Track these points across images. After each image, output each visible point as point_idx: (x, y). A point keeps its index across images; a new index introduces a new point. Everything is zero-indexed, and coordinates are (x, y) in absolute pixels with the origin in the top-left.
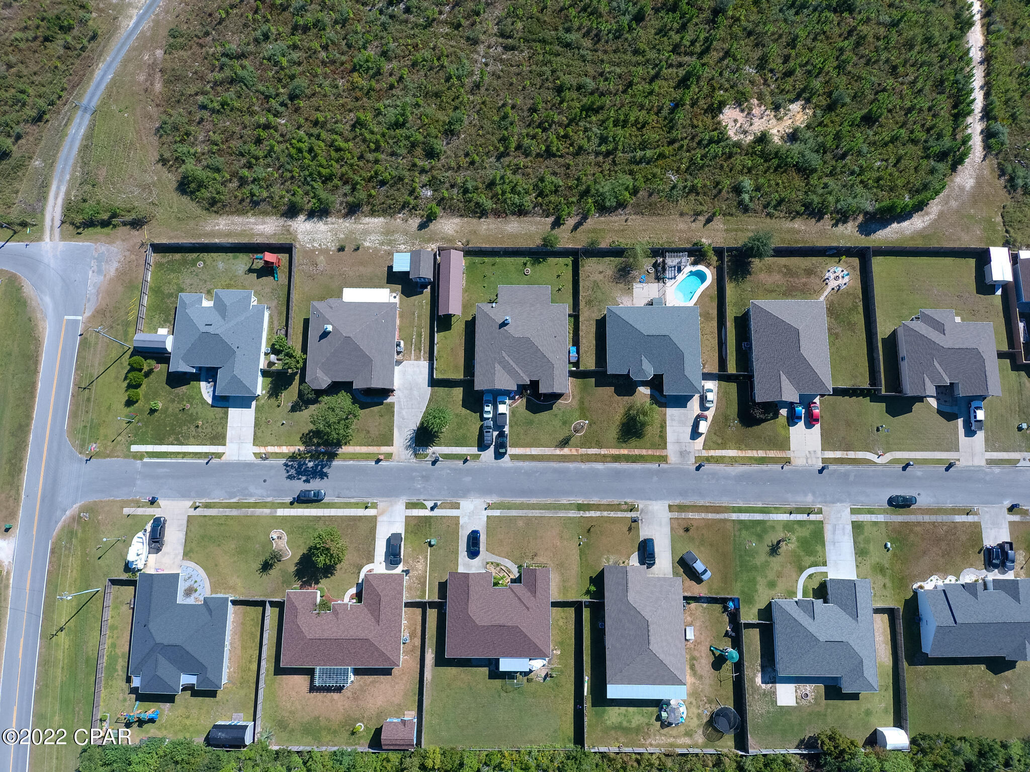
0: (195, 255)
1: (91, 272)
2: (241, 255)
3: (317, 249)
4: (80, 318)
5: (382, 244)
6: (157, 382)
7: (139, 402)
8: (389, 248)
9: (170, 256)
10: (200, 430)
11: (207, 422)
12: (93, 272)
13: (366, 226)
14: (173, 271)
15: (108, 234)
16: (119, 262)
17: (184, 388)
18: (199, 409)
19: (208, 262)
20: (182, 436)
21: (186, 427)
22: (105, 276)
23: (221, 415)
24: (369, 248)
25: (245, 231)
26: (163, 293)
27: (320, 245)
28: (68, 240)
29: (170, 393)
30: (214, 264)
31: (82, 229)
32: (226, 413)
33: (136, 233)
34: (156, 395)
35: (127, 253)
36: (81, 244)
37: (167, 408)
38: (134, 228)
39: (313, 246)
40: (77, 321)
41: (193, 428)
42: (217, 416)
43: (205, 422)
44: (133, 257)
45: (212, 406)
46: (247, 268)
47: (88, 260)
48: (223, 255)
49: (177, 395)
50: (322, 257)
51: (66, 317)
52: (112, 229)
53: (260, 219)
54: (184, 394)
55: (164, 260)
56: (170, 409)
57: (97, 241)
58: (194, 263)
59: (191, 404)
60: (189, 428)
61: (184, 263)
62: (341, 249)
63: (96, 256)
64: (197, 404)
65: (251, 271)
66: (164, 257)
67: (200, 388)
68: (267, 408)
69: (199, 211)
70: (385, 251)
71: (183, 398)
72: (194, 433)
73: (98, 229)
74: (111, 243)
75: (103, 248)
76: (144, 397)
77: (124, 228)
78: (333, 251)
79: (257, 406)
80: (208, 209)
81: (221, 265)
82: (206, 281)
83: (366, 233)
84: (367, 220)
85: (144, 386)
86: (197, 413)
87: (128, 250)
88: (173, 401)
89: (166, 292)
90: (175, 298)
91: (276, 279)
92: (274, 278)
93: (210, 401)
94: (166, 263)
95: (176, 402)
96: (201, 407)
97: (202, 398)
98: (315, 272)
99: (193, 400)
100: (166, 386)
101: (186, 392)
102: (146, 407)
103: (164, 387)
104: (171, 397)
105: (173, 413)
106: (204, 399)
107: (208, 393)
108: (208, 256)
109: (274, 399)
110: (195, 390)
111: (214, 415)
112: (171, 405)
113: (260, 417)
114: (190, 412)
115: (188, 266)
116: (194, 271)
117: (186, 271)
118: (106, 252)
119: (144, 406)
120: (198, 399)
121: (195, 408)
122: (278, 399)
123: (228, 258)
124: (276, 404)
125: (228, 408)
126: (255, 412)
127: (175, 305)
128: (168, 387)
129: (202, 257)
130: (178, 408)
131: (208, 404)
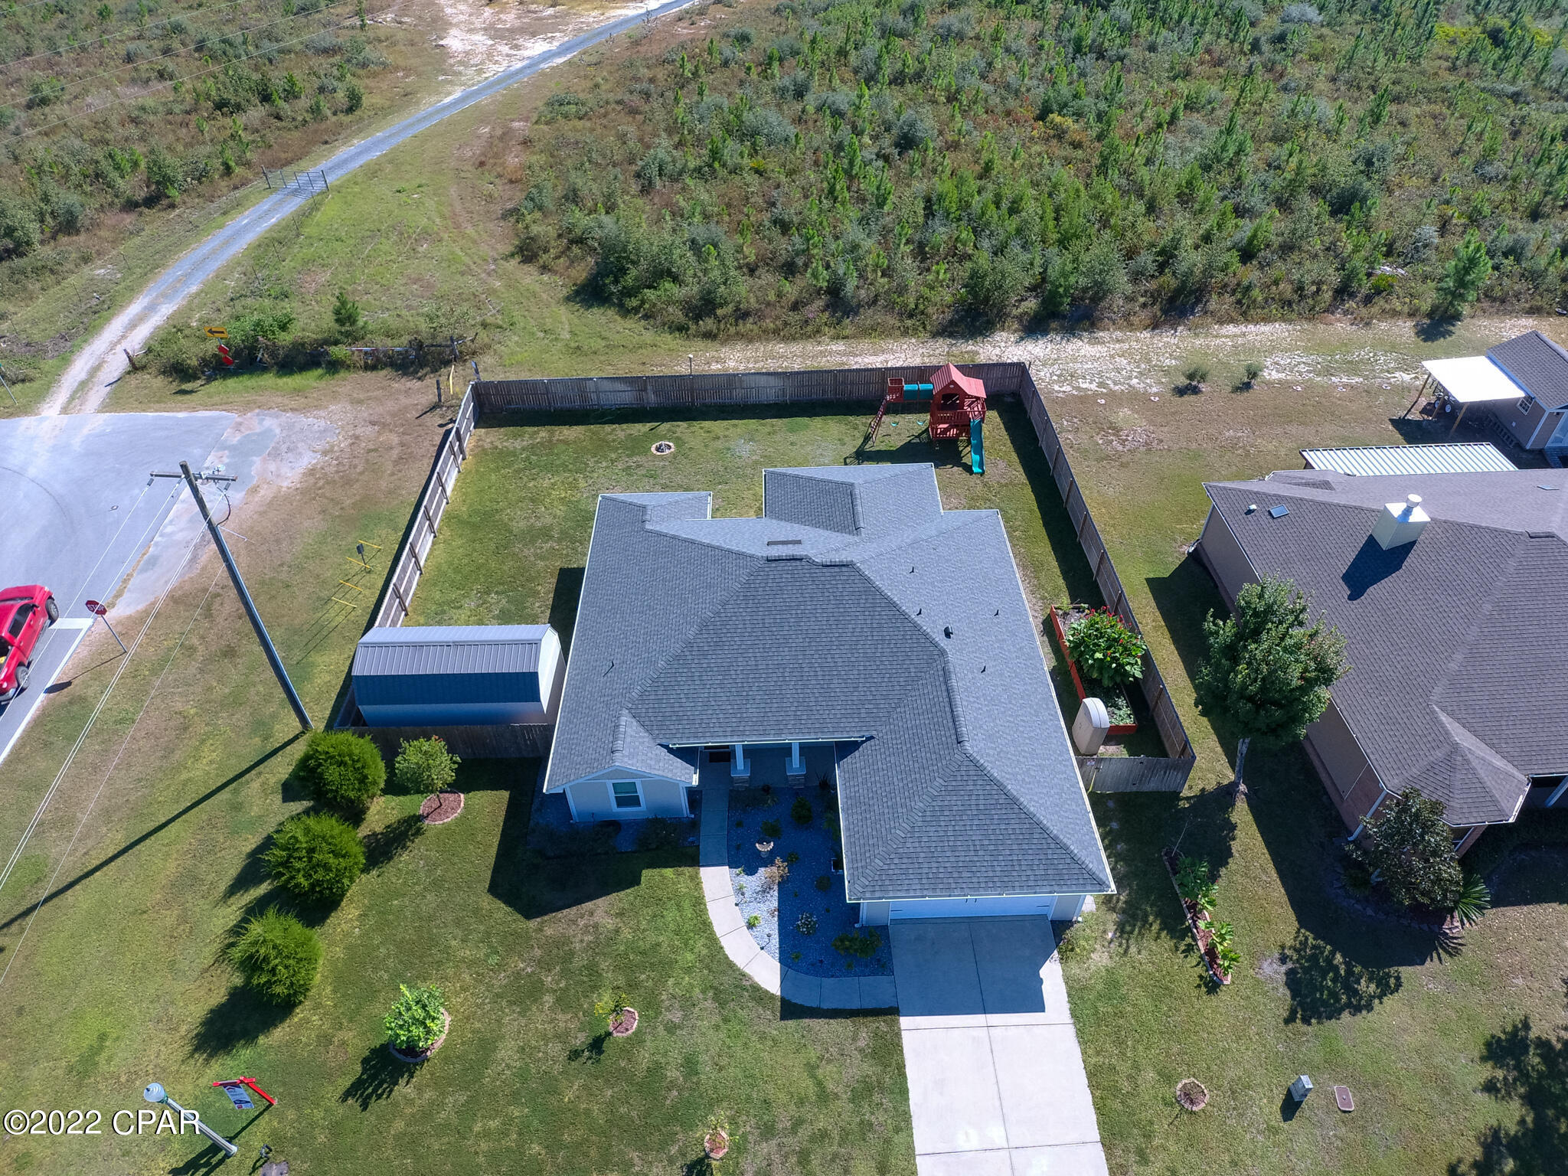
0: (640, 429)
2: (818, 422)
3: (1096, 395)
5: (1328, 372)
6: (437, 884)
7: (299, 1014)
8: (1359, 379)
9: (541, 434)
11: (768, 1131)
14: (550, 468)
15: (298, 391)
16: (326, 453)
17: (602, 911)
18: (705, 1033)
19: (694, 443)
22: (255, 491)
23: (861, 1068)
24: (1285, 383)
26: (504, 528)
27: (1101, 385)
28: (132, 409)
29: (515, 943)
30: (718, 446)
31: (199, 382)
32: (888, 1055)
33: (415, 384)
34: (419, 965)
35: (368, 431)
36: (181, 415)
37: (486, 1046)
38: (405, 374)
39: (1078, 389)
42: (826, 1071)
43: (747, 1126)
44: (392, 439)
45: (790, 1010)
46: (850, 449)
48: (753, 424)
49: (559, 954)
50: (1126, 411)
52: (321, 377)
54: (602, 944)
55: (517, 444)
56: (507, 1052)
57: (247, 407)
58: (636, 446)
59: (651, 1006)
61: (602, 447)
62: (1187, 390)
63: (236, 439)
64: (687, 1003)
65: (864, 455)
66: (515, 437)
67: (699, 903)
69: (649, 336)
70: (1350, 386)
71: (592, 969)
73: (269, 380)
74: (305, 409)
75: (269, 422)
76: (340, 981)
77: (369, 375)
78: (1155, 395)
79: (1076, 992)
80: (681, 329)
81: (745, 449)
85: (347, 919)
86: (690, 1065)
87: (374, 423)
88: (525, 994)
90: (559, 541)
91: (976, 469)
92: (968, 469)
93: (768, 974)
94: (523, 449)
95: (549, 999)
96: (716, 1019)
97: (716, 958)
98: (1120, 448)
99: (661, 982)
100: (488, 902)
101: (617, 931)
102: (343, 1043)
103: (476, 911)
104: (518, 975)
105: (523, 1075)
106: (731, 965)
107: (751, 926)
108: (693, 429)
109: (1166, 941)
110: (671, 915)
111: (811, 1068)
112: (511, 1020)
113: (1124, 1068)
114: (644, 1058)
115: (613, 456)
116: (639, 466)
117: (607, 467)
118: (278, 431)
119: (325, 1040)
120: (689, 970)
121: (671, 1029)
122: (1188, 940)
123: (768, 429)
124: (1191, 969)
125: (894, 1011)
126: (1080, 1034)
127: (559, 564)
128: (501, 911)
129: (669, 430)
130: (562, 1037)
131: (759, 995)
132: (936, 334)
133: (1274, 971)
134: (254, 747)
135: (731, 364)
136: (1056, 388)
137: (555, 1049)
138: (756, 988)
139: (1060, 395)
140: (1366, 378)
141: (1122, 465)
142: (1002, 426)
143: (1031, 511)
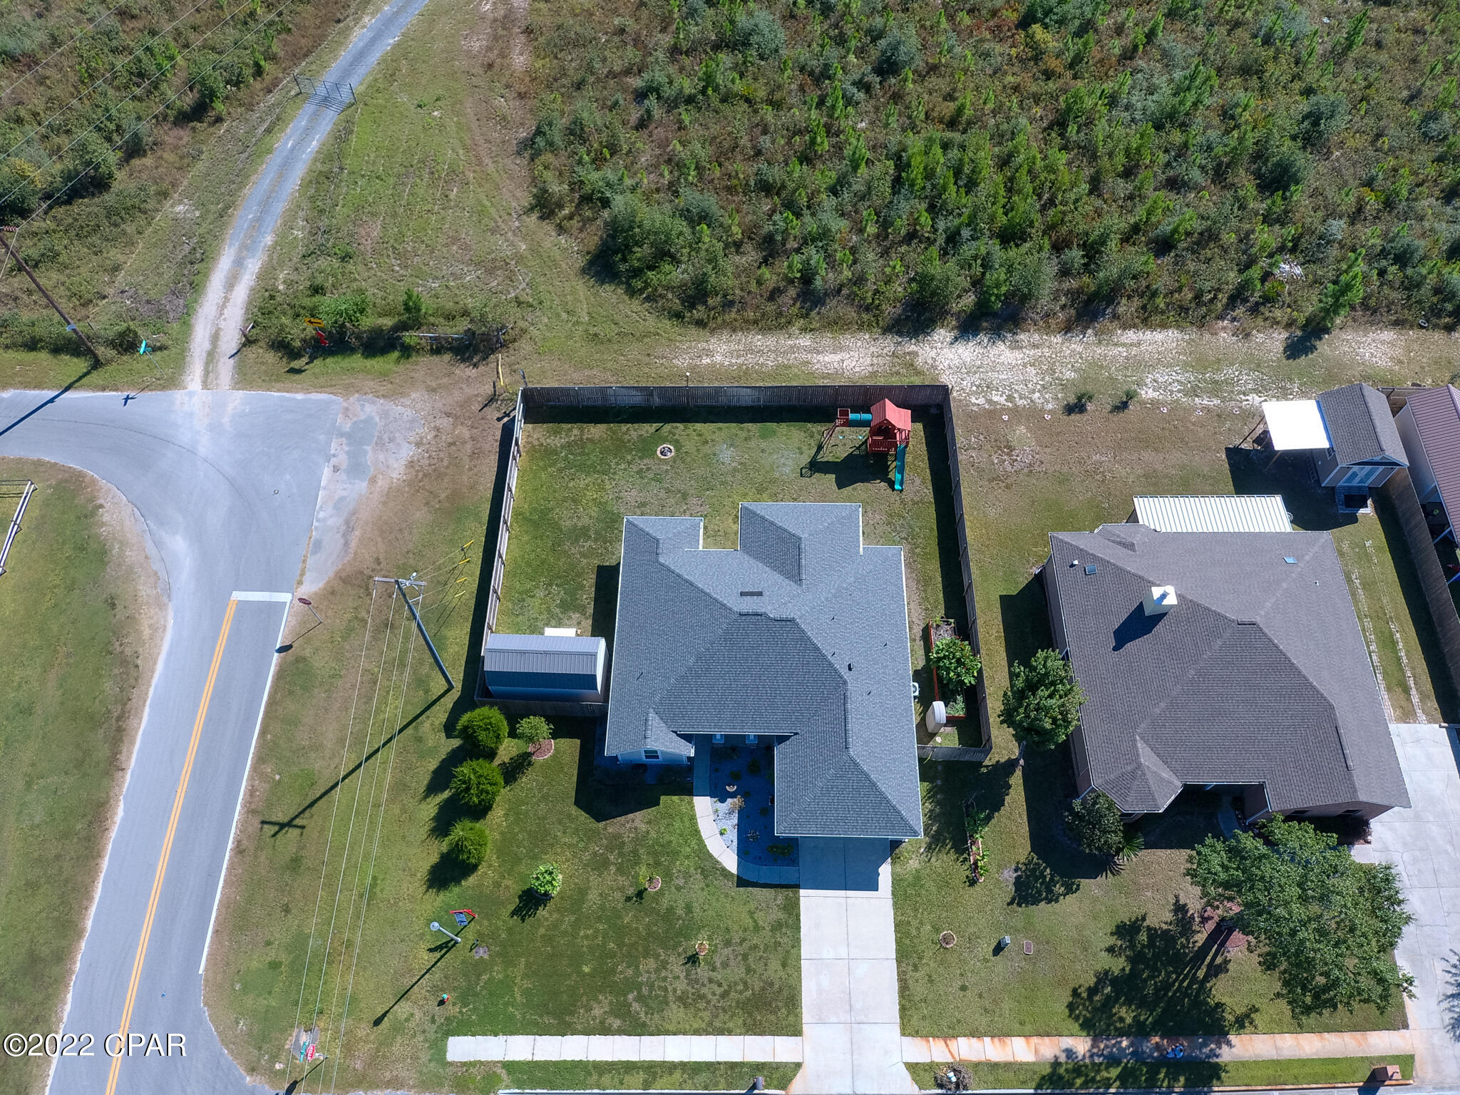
0: (648, 429)
1: (327, 472)
2: (783, 428)
3: (1004, 410)
4: (285, 597)
5: (1194, 392)
6: (545, 798)
7: (481, 869)
8: (1216, 402)
9: (574, 431)
10: (702, 971)
11: (728, 943)
12: (336, 469)
13: (1134, 351)
14: (584, 468)
15: (383, 375)
16: (418, 444)
17: (639, 820)
18: (696, 892)
19: (689, 446)
20: (640, 998)
21: (652, 963)
22: (373, 481)
23: (777, 915)
24: (1155, 404)
25: (788, 367)
26: (556, 526)
27: (1010, 398)
28: (260, 388)
29: (592, 836)
30: (707, 449)
31: (305, 360)
32: (792, 909)
33: (471, 372)
34: (541, 843)
35: (445, 423)
36: (299, 396)
37: (582, 892)
38: (463, 360)
39: (990, 402)
40: (276, 608)
41: (676, 966)
42: (759, 916)
43: (718, 940)
44: (465, 432)
45: (742, 882)
46: (805, 460)
47: (322, 437)
48: (732, 428)
49: (616, 843)
50: (1023, 429)
51: (238, 596)
52: (398, 361)
53: (827, 339)
54: (640, 839)
55: (557, 442)
56: (593, 896)
57: (348, 390)
58: (646, 448)
59: (668, 876)
60: (664, 965)
61: (620, 447)
62: (1076, 408)
63: (347, 427)
64: (687, 876)
65: (816, 466)
66: (556, 433)
67: (693, 818)
68: (930, 884)
69: (651, 322)
70: (1208, 410)
71: (635, 852)
72: (681, 986)
73: (357, 361)
74: (394, 394)
75: (369, 409)
76: (501, 853)
77: (436, 359)
78: (1050, 412)
79: (897, 882)
80: (678, 316)
81: (727, 455)
82: (685, 496)
83: (1139, 365)
84: (1131, 336)
85: (497, 815)
86: (689, 908)
87: (448, 415)
88: (601, 865)
89: (567, 524)
90: (596, 540)
91: (897, 487)
92: (891, 484)
93: (730, 861)
94: (562, 447)
95: (613, 869)
96: (702, 885)
97: (702, 852)
98: (1009, 469)
99: (673, 862)
100: (575, 811)
101: (648, 832)
102: (507, 887)
103: (569, 815)
104: (595, 854)
105: (602, 908)
106: (711, 856)
107: (722, 834)
108: (688, 431)
109: (953, 855)
110: (677, 825)
111: (751, 913)
112: (594, 879)
113: (915, 923)
114: (665, 903)
115: (629, 457)
116: (649, 469)
117: (625, 469)
118: (377, 419)
119: (497, 885)
120: (688, 857)
121: (678, 888)
122: (965, 855)
123: (744, 434)
124: (963, 871)
125: (798, 886)
126: (895, 904)
127: (597, 562)
128: (583, 816)
129: (670, 432)
130: (622, 889)
131: (725, 873)
132: (887, 330)
133: (1009, 876)
134: (419, 700)
135: (718, 358)
136: (973, 400)
137: (618, 895)
138: (724, 869)
139: (975, 408)
140: (1223, 400)
141: (1007, 487)
142: (924, 441)
143: (931, 530)
